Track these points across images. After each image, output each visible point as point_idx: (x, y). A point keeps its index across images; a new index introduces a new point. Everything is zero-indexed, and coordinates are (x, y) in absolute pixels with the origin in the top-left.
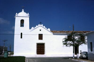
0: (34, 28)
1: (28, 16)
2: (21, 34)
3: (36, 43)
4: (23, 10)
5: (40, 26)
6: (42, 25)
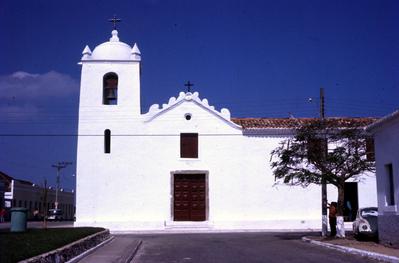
0: (161, 107)
1: (133, 58)
2: (108, 133)
3: (171, 173)
4: (115, 32)
5: (187, 98)
6: (196, 94)
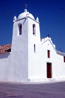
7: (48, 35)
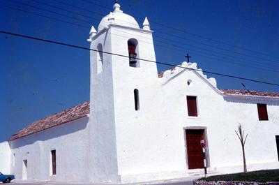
3: (184, 129)
5: (189, 67)
7: (188, 57)
